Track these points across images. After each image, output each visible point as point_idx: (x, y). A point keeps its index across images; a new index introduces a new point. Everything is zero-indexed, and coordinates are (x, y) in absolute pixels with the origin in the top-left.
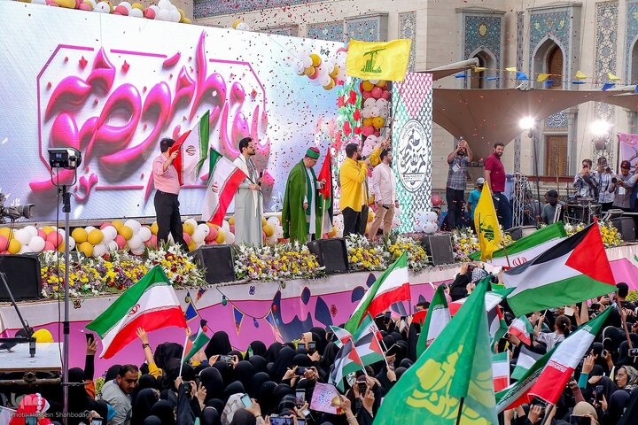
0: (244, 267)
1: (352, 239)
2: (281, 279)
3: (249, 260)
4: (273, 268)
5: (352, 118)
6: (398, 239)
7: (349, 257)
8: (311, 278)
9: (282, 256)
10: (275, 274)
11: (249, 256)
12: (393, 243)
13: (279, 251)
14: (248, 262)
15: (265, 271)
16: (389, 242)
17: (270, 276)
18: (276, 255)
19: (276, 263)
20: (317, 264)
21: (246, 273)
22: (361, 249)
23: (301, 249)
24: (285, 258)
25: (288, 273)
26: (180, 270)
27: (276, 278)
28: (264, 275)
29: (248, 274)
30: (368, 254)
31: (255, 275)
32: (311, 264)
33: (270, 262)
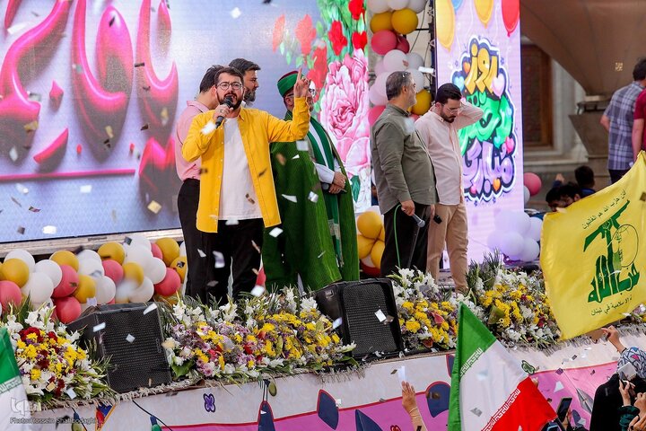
0: (187, 351)
1: (404, 280)
2: (265, 375)
3: (195, 335)
4: (247, 351)
5: (347, 12)
6: (499, 278)
7: (401, 322)
8: (327, 370)
9: (260, 325)
10: (252, 364)
11: (194, 328)
12: (488, 287)
13: (255, 315)
14: (192, 339)
15: (230, 360)
16: (480, 284)
17: (243, 368)
18: (250, 322)
19: (252, 339)
20: (336, 338)
21: (192, 364)
22: (423, 301)
23: (299, 308)
24: (268, 328)
25: (280, 362)
26: (57, 364)
27: (255, 374)
28: (230, 369)
29: (194, 367)
30: (440, 312)
31: (210, 367)
32: (324, 340)
33: (239, 339)
